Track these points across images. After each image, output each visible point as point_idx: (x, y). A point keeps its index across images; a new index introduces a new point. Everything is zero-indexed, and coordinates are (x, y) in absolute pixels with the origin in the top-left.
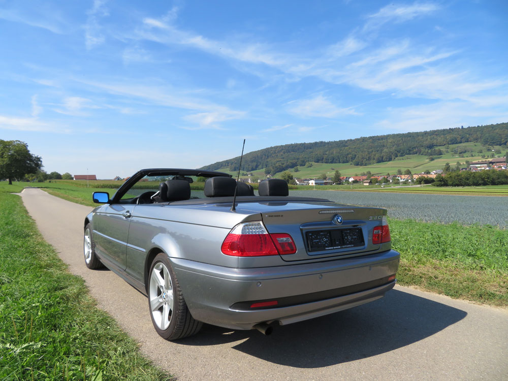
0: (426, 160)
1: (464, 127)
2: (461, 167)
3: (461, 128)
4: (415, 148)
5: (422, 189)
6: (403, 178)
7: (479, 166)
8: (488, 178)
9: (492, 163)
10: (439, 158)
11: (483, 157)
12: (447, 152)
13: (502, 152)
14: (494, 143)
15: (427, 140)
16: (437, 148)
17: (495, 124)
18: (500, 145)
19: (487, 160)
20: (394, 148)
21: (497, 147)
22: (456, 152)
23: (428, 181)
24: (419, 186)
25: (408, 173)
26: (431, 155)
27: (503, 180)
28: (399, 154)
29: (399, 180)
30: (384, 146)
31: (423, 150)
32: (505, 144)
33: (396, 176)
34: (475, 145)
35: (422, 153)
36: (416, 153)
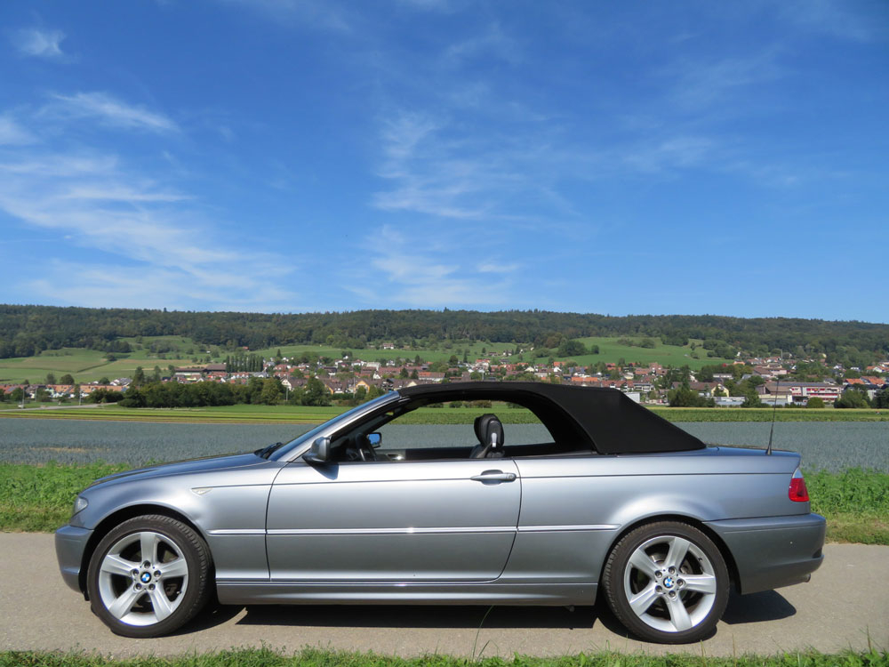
0: (101, 358)
1: (168, 310)
2: (161, 376)
3: (162, 310)
4: (82, 336)
5: (104, 411)
6: (57, 392)
7: (189, 374)
8: (206, 395)
9: (206, 370)
10: (125, 357)
11: (195, 360)
12: (139, 348)
13: (221, 355)
14: (210, 340)
15: (105, 324)
16: (122, 340)
17: (212, 311)
18: (218, 344)
19: (201, 366)
20: (40, 332)
21: (214, 347)
22: (153, 350)
23: (113, 398)
24: (95, 406)
25: (68, 380)
26: (112, 351)
27: (226, 398)
28: (49, 345)
29: (50, 394)
30: (18, 326)
31: (96, 340)
32: (225, 343)
33: (45, 387)
34: (184, 342)
35: (94, 346)
36: (84, 346)
